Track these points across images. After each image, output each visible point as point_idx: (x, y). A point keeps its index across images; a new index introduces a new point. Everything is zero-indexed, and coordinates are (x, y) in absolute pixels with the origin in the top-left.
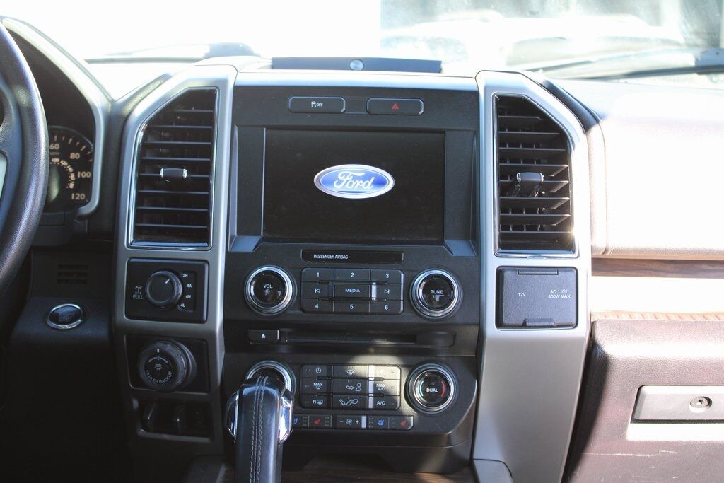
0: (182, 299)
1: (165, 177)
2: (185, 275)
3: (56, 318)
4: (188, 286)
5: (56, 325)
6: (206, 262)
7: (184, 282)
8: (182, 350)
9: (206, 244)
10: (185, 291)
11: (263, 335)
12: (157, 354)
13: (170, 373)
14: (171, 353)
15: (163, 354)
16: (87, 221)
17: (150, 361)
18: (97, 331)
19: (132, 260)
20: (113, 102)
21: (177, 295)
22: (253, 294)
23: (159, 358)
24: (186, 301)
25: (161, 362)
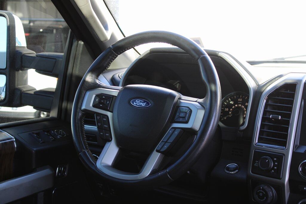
0: (273, 168)
1: (272, 118)
2: (275, 159)
3: (228, 169)
4: (276, 163)
5: (228, 172)
6: (284, 155)
7: (274, 162)
8: (271, 189)
9: (285, 147)
10: (274, 165)
11: (305, 188)
12: (261, 189)
13: (265, 197)
14: (266, 190)
15: (263, 189)
16: (242, 132)
17: (258, 191)
18: (242, 176)
19: (256, 150)
20: (258, 85)
21: (271, 167)
22: (301, 170)
23: (261, 191)
24: (274, 170)
25: (262, 193)
